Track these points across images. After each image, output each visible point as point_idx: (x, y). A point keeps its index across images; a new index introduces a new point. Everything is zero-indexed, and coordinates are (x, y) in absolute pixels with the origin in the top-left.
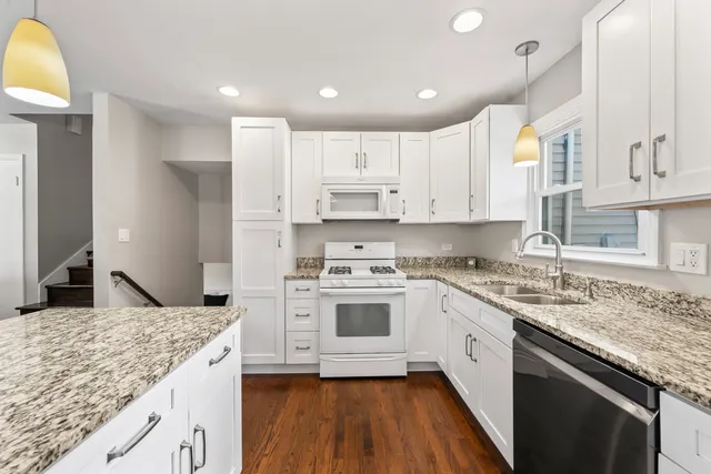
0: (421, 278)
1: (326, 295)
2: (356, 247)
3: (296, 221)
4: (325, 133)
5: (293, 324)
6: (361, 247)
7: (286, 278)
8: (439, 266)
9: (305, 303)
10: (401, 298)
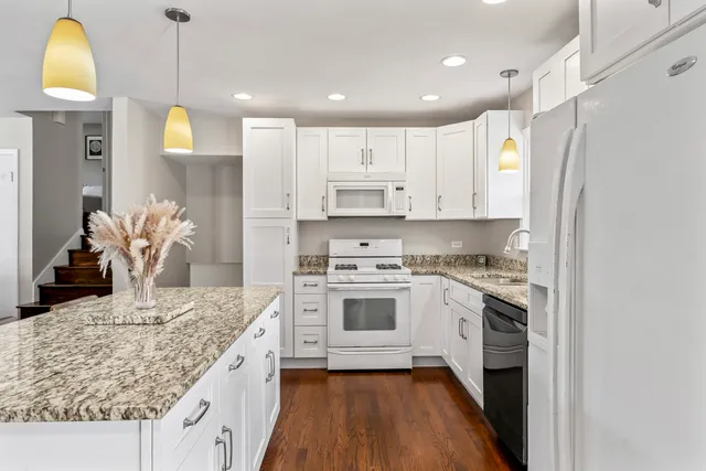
0: (426, 274)
1: (334, 289)
2: (362, 244)
3: (300, 218)
4: (330, 128)
5: (301, 319)
6: (367, 245)
7: (294, 274)
8: (448, 264)
9: (313, 298)
10: (406, 292)
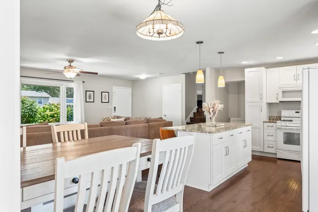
2: (296, 112)
3: (268, 102)
4: (280, 68)
5: (267, 138)
6: (299, 112)
7: (264, 122)
9: (271, 131)
